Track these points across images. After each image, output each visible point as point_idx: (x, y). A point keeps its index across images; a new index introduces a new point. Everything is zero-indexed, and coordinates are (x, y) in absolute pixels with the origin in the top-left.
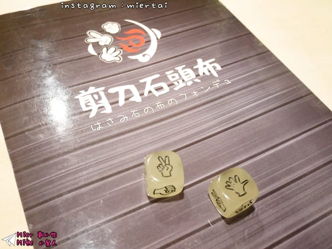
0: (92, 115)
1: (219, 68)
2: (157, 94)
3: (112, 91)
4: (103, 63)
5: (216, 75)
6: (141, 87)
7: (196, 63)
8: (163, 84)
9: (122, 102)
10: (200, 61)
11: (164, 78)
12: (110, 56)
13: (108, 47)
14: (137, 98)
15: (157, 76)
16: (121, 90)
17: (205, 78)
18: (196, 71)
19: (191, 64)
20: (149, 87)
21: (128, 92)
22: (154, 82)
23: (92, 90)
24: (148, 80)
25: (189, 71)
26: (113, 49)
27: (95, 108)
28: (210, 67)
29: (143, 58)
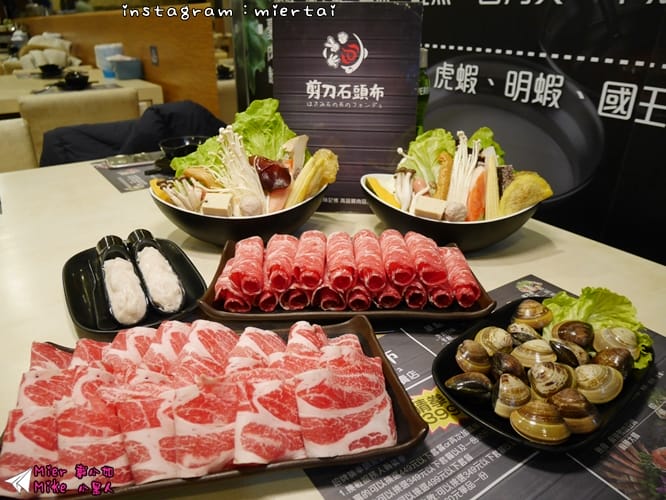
0: (310, 97)
1: (382, 95)
2: (343, 97)
3: (324, 86)
4: (327, 65)
5: (377, 99)
6: (338, 89)
7: (372, 86)
8: (349, 93)
9: (325, 95)
10: (376, 85)
11: (351, 89)
12: (333, 61)
13: (334, 54)
14: (333, 96)
15: (349, 86)
16: (327, 87)
17: (372, 99)
18: (370, 91)
19: (369, 86)
20: (342, 92)
21: (331, 90)
22: (346, 89)
23: (315, 82)
24: (343, 86)
25: (366, 90)
26: (336, 56)
27: (313, 93)
28: (378, 92)
29: (348, 70)
